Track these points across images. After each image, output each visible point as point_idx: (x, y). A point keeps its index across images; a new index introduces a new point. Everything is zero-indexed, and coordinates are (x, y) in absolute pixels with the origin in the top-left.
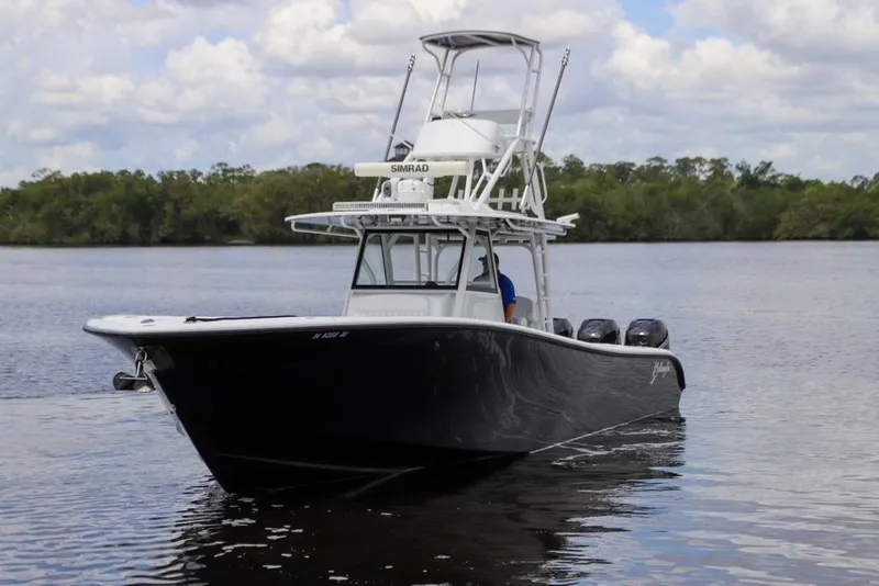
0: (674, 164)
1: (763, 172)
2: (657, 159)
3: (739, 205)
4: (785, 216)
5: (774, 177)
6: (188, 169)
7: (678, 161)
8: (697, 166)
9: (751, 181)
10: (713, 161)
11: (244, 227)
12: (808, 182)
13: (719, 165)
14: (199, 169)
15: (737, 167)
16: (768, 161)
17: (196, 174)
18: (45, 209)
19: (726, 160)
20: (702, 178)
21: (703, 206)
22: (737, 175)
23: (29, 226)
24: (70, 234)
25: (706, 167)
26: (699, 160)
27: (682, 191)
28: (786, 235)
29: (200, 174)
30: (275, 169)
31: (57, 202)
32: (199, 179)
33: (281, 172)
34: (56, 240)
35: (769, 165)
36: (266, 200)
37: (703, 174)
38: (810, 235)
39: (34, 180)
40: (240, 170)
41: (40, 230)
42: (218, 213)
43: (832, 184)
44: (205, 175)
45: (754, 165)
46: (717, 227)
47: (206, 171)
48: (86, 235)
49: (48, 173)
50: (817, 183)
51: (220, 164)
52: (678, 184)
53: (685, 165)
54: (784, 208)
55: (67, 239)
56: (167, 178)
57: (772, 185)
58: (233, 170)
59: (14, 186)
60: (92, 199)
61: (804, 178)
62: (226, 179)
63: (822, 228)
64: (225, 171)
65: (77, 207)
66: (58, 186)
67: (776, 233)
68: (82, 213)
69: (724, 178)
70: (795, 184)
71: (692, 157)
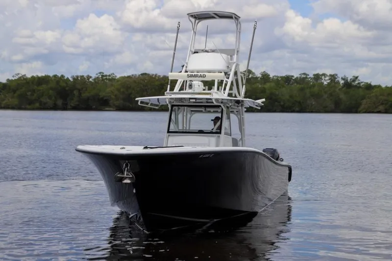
0: (312, 76)
1: (354, 81)
2: (304, 74)
3: (342, 96)
4: (364, 101)
5: (359, 83)
6: (85, 75)
7: (314, 75)
8: (323, 77)
9: (349, 85)
10: (330, 75)
11: (111, 102)
12: (375, 86)
13: (333, 77)
14: (90, 75)
15: (342, 78)
16: (356, 76)
17: (89, 77)
18: (18, 92)
19: (337, 75)
20: (325, 83)
21: (325, 96)
22: (342, 82)
23: (10, 100)
24: (30, 104)
25: (327, 78)
26: (324, 75)
27: (316, 89)
28: (364, 111)
29: (91, 77)
30: (126, 76)
31: (24, 89)
32: (91, 80)
33: (129, 77)
34: (23, 107)
35: (357, 77)
36: (122, 90)
37: (326, 81)
38: (375, 111)
39: (13, 79)
40: (109, 76)
41: (16, 101)
42: (99, 96)
43: (387, 87)
44: (93, 78)
45: (350, 77)
46: (332, 106)
47: (94, 76)
48: (37, 105)
49: (20, 76)
50: (379, 86)
51: (100, 73)
52: (314, 86)
53: (317, 77)
54: (363, 98)
55: (28, 107)
56: (76, 79)
57: (358, 87)
58: (106, 76)
59: (4, 81)
60: (40, 88)
61: (373, 84)
62: (103, 80)
63: (381, 108)
64: (103, 76)
65: (34, 91)
66: (25, 81)
67: (359, 109)
68: (35, 95)
69: (335, 83)
70: (369, 87)
71: (321, 73)
